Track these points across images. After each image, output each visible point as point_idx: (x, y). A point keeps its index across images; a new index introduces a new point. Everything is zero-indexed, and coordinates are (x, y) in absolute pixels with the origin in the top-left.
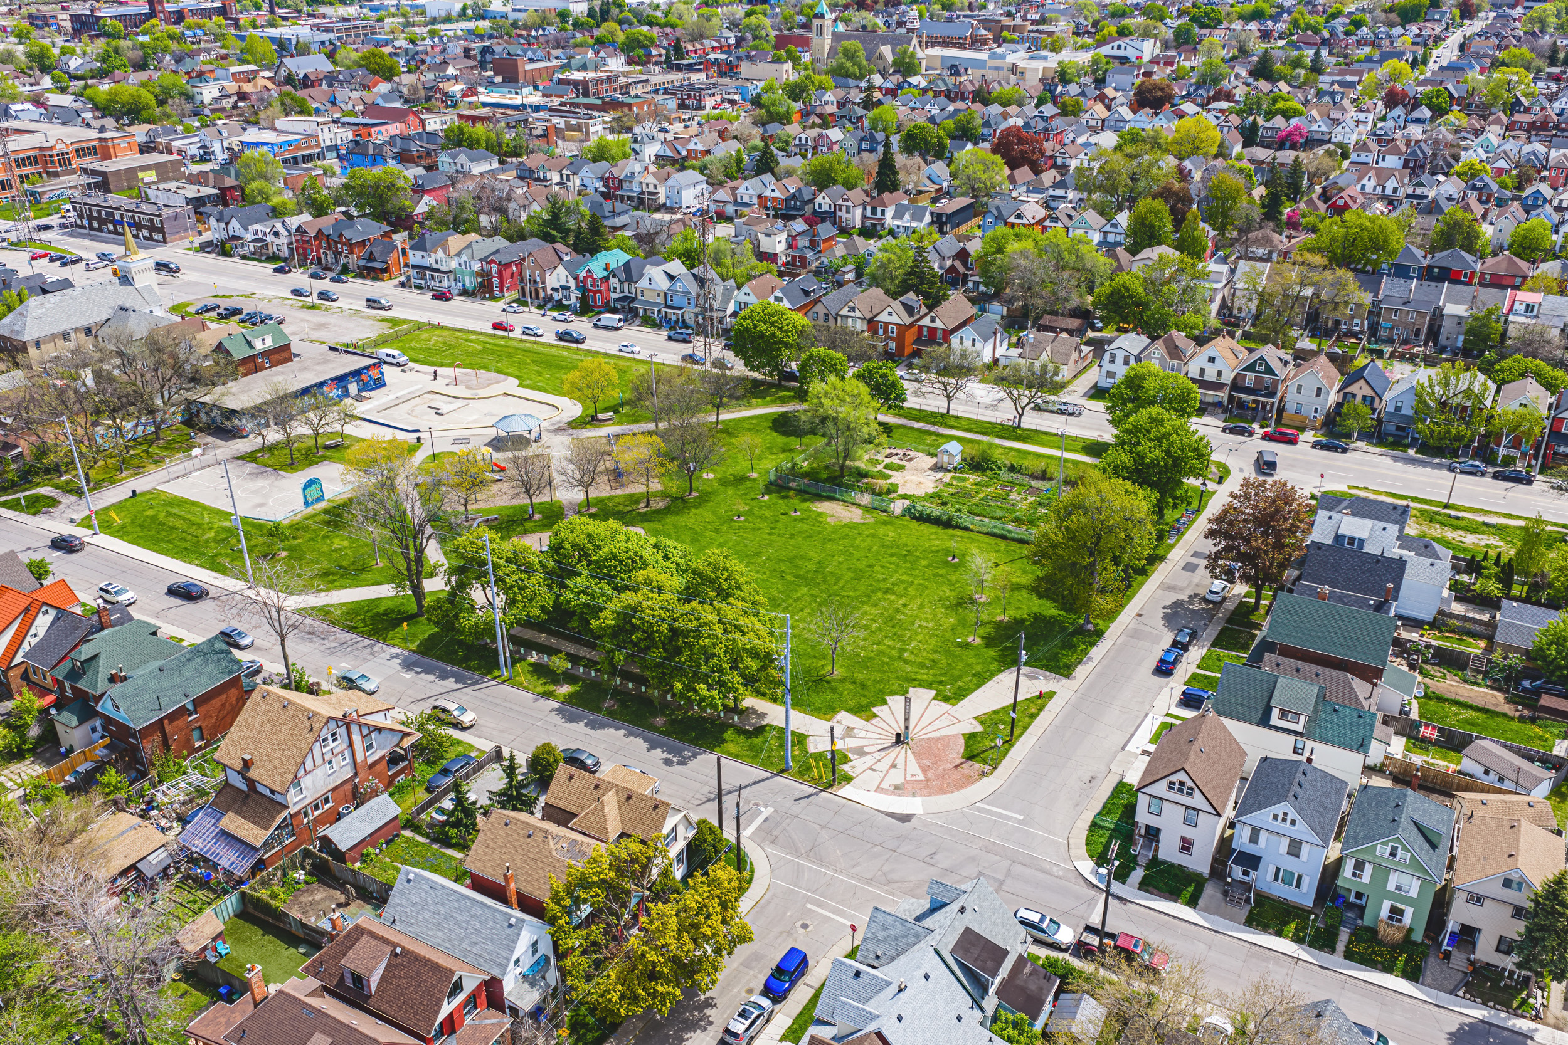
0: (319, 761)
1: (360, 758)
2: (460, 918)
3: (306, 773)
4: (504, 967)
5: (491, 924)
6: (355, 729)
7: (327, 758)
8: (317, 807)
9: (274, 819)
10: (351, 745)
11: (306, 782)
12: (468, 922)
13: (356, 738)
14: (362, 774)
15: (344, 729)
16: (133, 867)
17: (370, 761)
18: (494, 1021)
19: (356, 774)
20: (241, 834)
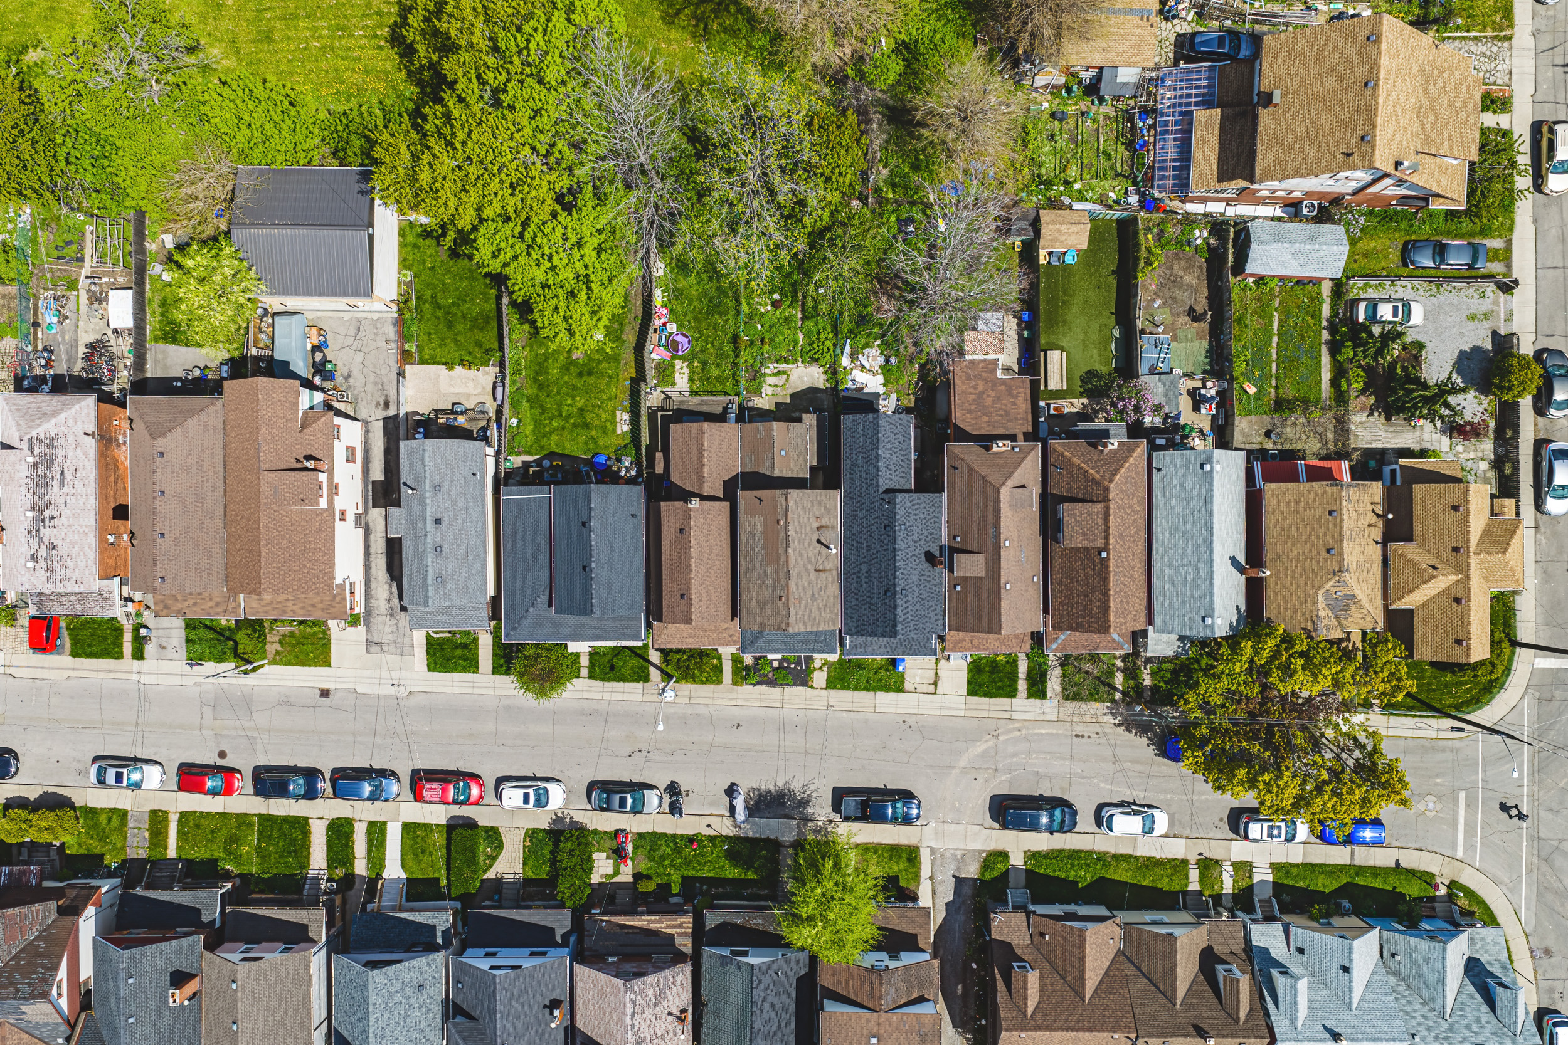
2: (1189, 552)
20: (1197, 153)
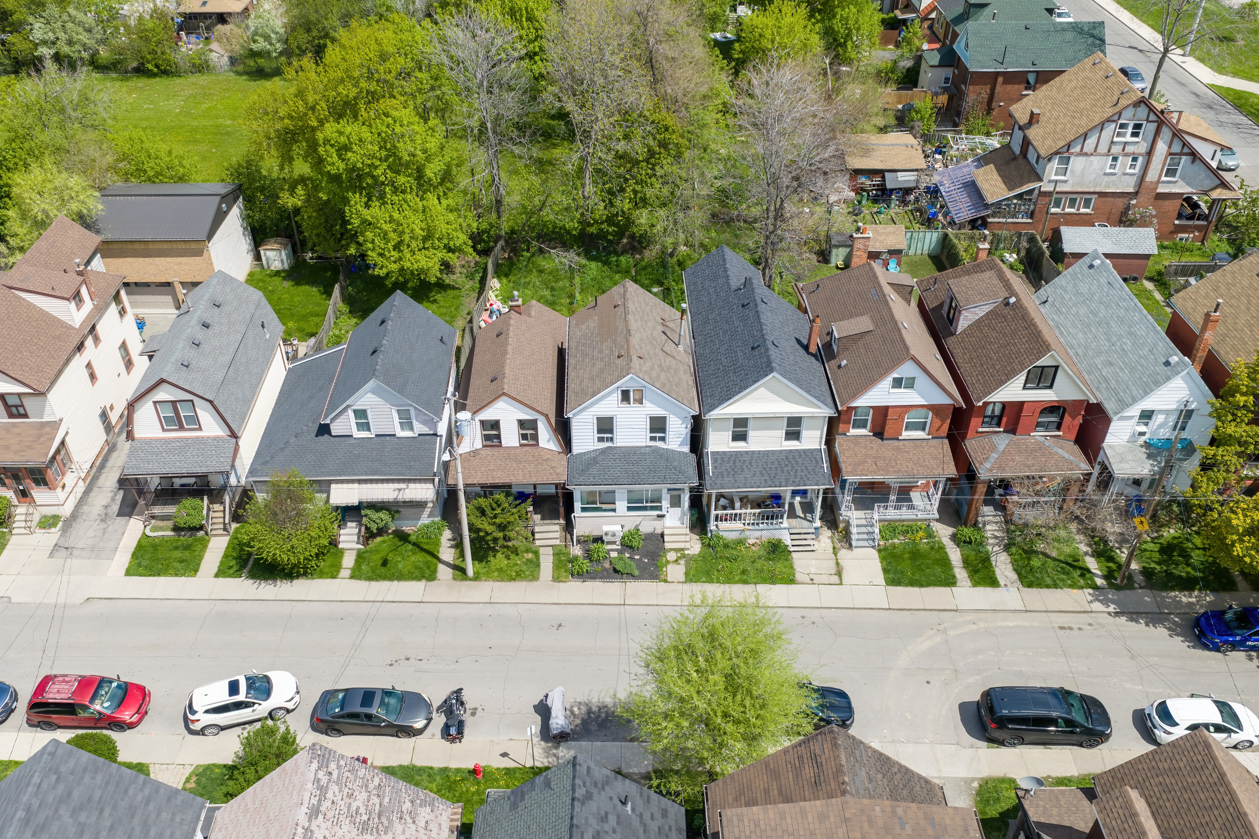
0: (1103, 148)
1: (1151, 176)
3: (1082, 154)
4: (1124, 405)
5: (1145, 351)
6: (1166, 133)
7: (1116, 150)
8: (1072, 203)
9: (1021, 185)
10: (1150, 153)
11: (1077, 163)
12: (1120, 337)
13: (1161, 147)
14: (1142, 198)
15: (1152, 127)
16: (881, 173)
17: (1161, 189)
18: (1067, 456)
19: (1136, 194)
20: (984, 187)
